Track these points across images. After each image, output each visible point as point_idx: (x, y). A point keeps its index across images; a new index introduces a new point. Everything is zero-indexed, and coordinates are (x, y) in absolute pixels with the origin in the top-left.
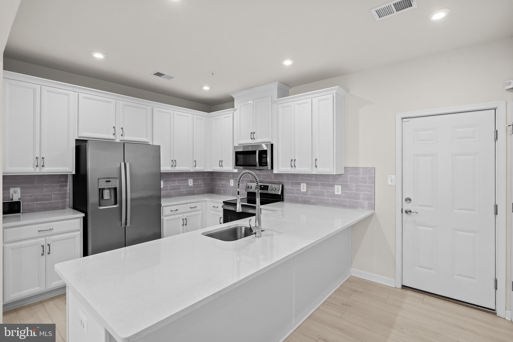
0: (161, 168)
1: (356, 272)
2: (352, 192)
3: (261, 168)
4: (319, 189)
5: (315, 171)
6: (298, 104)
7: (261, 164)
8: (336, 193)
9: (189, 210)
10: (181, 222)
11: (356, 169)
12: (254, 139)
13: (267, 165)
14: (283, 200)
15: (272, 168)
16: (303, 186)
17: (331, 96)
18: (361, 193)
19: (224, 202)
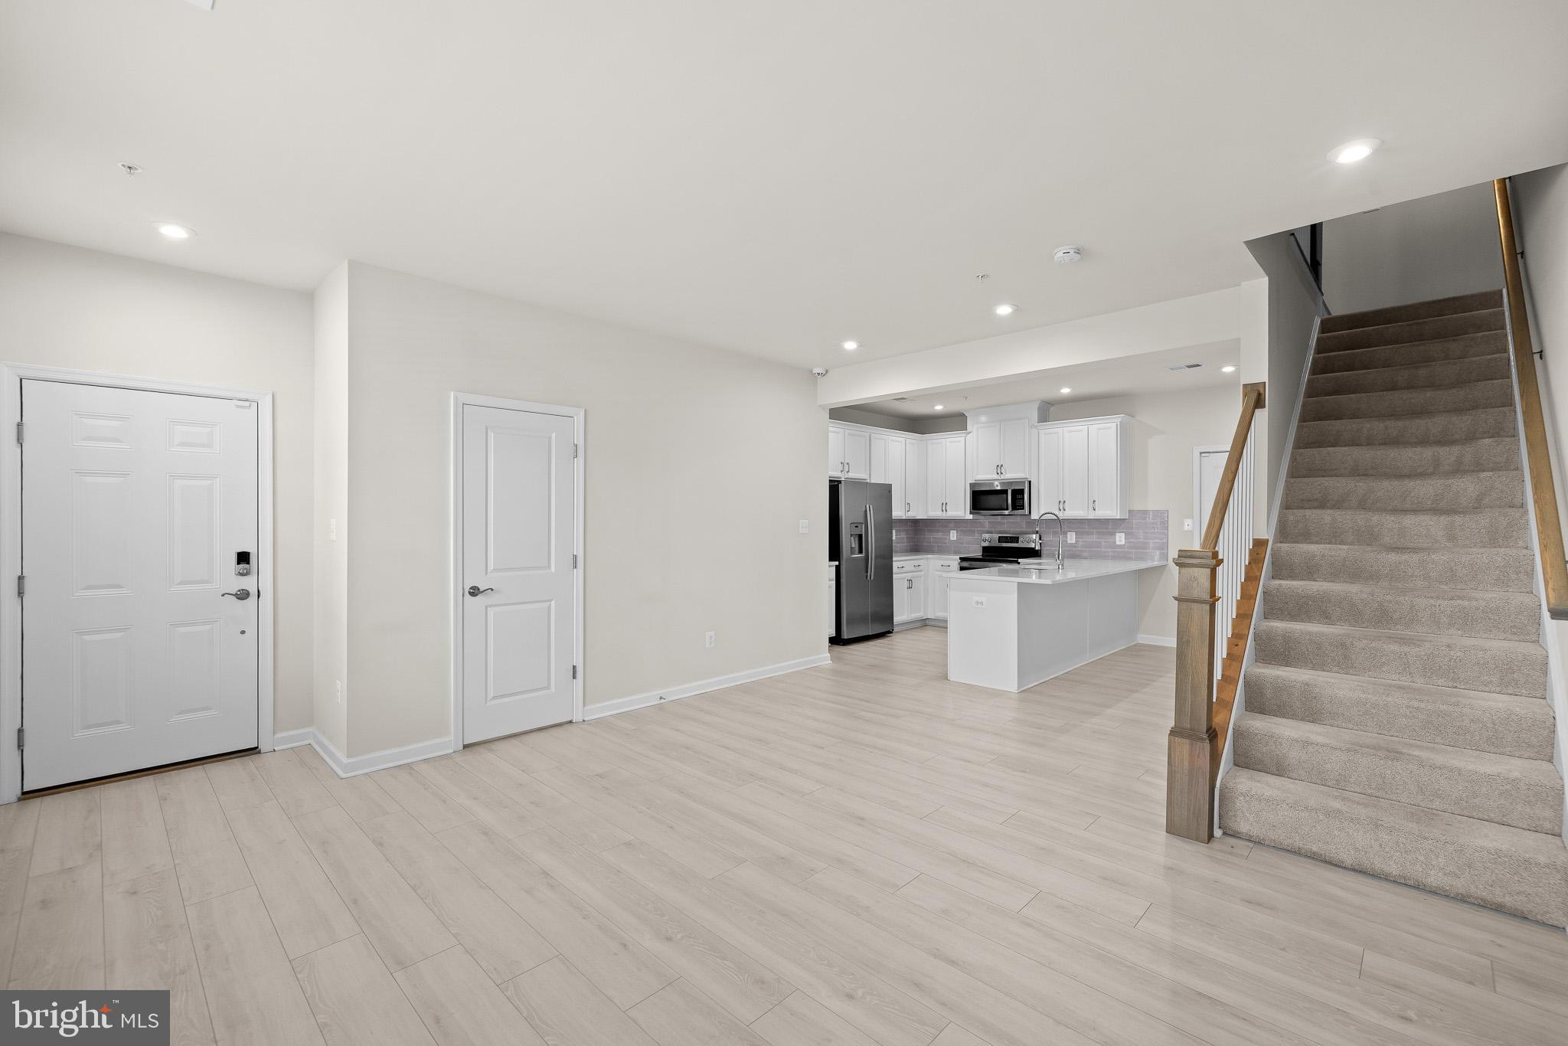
0: (893, 513)
1: (1143, 638)
2: (1139, 540)
3: (1016, 512)
4: (1094, 538)
5: (1092, 516)
6: (1070, 432)
7: (1014, 508)
8: (1118, 543)
9: (913, 569)
10: (906, 584)
11: (1145, 512)
12: (1002, 473)
13: (1023, 509)
14: (1040, 556)
15: (1030, 513)
16: (1071, 536)
17: (1114, 424)
18: (1151, 541)
19: (960, 558)
